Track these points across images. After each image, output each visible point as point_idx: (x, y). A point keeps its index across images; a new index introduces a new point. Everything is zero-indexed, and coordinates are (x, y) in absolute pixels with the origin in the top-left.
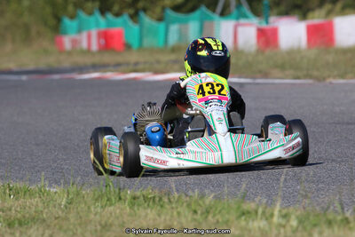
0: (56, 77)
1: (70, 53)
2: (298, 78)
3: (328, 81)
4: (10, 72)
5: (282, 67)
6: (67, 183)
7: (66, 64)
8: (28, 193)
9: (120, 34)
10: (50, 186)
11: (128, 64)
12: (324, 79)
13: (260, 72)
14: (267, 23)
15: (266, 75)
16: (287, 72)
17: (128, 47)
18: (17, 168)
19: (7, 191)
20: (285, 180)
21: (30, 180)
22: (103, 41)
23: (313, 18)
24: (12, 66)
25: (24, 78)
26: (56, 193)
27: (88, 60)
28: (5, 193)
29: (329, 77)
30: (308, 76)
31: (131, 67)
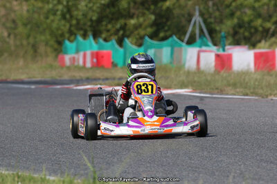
0: (59, 87)
1: (69, 68)
2: (247, 95)
3: (270, 98)
4: (22, 82)
5: (234, 85)
6: (62, 173)
7: (66, 77)
8: (32, 181)
9: (109, 55)
10: (50, 175)
11: (114, 79)
12: (267, 96)
13: (217, 89)
14: (224, 50)
15: (221, 92)
16: (238, 90)
17: (114, 65)
18: (24, 159)
19: (16, 179)
20: (234, 177)
21: (34, 170)
22: (95, 60)
23: (260, 48)
24: (24, 77)
25: (33, 87)
26: (54, 181)
27: (83, 75)
28: (14, 180)
29: (271, 95)
30: (254, 94)
31: (116, 82)
